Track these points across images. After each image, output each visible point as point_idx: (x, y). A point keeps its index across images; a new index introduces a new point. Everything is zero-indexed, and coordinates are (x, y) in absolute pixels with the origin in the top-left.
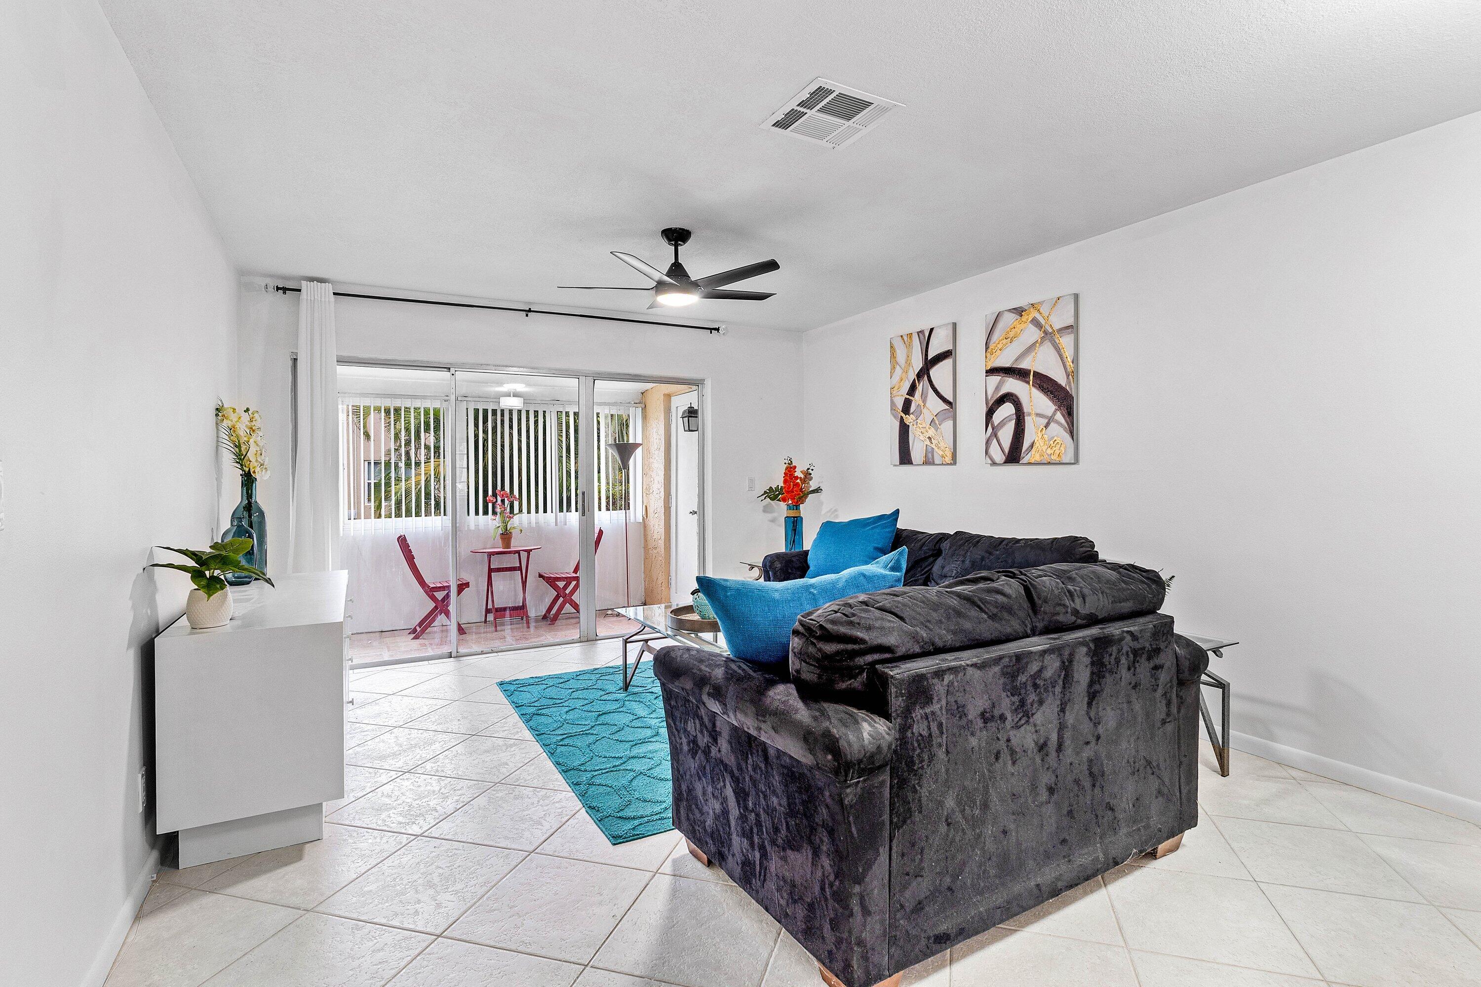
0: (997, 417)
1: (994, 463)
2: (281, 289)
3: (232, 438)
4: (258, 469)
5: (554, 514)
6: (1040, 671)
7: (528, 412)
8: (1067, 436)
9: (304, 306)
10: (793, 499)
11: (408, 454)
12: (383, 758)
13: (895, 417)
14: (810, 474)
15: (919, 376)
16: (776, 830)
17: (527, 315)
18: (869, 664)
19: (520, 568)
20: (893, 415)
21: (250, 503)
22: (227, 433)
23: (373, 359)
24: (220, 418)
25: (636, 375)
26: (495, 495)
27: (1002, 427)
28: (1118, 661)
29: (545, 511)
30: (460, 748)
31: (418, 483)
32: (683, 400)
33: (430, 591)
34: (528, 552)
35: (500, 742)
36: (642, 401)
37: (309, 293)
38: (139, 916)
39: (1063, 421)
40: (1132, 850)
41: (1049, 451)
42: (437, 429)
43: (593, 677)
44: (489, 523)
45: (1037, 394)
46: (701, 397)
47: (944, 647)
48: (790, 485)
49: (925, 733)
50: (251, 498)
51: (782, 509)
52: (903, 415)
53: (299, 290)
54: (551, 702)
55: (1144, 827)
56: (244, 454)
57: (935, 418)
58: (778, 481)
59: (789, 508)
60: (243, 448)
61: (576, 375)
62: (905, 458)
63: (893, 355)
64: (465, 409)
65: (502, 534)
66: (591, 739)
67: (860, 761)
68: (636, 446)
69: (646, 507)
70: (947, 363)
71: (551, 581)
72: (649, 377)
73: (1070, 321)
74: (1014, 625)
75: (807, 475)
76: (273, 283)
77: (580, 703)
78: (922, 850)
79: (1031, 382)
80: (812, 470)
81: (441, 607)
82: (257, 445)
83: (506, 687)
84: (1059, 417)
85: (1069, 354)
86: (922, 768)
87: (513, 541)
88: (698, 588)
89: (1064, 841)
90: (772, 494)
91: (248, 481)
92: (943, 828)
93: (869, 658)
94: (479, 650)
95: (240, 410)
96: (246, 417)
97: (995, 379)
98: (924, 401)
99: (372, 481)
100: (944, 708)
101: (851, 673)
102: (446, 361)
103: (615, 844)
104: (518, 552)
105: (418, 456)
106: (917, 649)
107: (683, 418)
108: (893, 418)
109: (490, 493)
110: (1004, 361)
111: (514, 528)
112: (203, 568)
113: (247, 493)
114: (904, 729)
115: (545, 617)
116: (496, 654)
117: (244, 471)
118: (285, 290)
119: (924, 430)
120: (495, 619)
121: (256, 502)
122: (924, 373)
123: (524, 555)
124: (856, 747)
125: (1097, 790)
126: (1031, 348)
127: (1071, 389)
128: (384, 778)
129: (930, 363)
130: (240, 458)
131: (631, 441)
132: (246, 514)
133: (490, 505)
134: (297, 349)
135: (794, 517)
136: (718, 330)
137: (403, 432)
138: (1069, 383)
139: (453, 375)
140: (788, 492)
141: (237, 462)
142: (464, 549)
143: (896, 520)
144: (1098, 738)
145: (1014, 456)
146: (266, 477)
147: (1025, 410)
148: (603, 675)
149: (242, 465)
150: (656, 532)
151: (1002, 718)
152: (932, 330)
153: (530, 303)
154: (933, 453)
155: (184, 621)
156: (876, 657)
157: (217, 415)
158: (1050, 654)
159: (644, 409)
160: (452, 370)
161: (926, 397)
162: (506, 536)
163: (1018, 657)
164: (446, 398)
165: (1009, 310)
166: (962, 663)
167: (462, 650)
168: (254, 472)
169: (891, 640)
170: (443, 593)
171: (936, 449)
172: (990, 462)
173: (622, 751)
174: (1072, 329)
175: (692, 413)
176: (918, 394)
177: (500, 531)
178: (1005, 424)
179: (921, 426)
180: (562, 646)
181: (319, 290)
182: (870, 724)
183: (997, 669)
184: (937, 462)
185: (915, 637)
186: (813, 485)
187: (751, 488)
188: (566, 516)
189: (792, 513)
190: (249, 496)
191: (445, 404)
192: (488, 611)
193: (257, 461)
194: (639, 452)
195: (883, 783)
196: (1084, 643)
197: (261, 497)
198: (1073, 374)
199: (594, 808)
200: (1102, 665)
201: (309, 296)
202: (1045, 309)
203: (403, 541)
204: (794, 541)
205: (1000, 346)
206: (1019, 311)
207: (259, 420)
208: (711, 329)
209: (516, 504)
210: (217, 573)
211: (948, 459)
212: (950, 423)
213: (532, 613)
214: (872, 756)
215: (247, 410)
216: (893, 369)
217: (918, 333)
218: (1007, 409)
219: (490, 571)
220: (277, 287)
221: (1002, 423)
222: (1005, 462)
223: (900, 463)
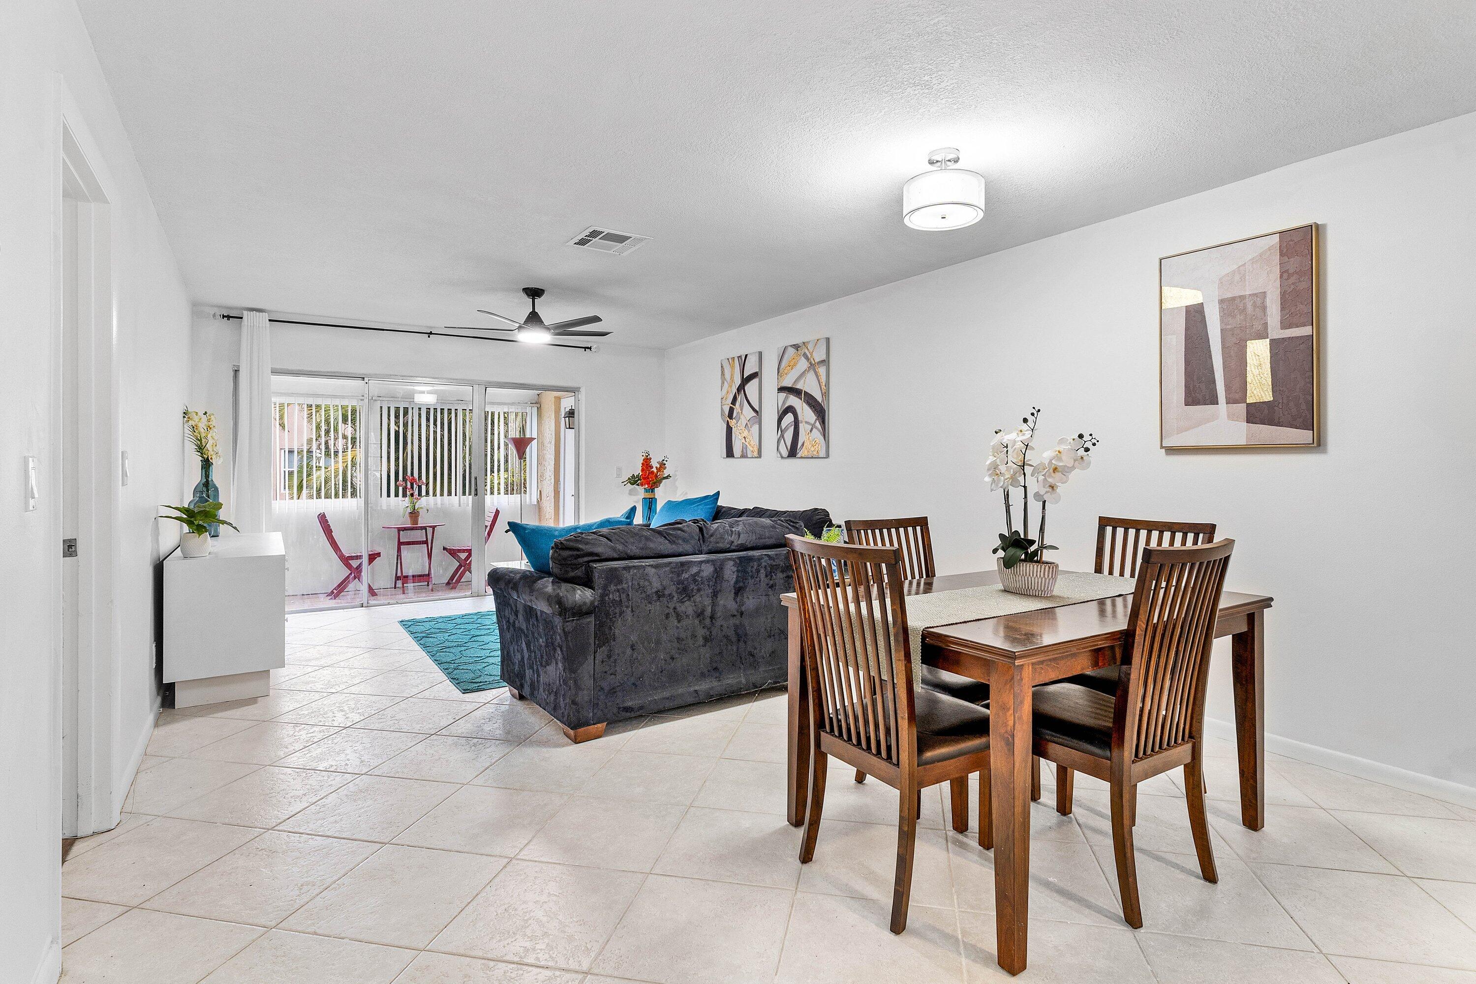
0: (784, 424)
1: (782, 457)
2: (226, 316)
3: (195, 434)
4: (214, 457)
5: (457, 497)
6: (699, 572)
7: (442, 410)
8: (822, 438)
9: (245, 330)
10: (648, 484)
11: (326, 443)
12: (310, 660)
13: (723, 421)
14: (665, 464)
15: (739, 390)
16: (542, 657)
17: (429, 337)
18: (586, 562)
19: (426, 542)
20: (722, 419)
21: (207, 481)
22: (191, 430)
23: (300, 371)
24: (185, 419)
25: (521, 384)
26: (404, 479)
27: (787, 430)
28: (758, 571)
29: (450, 494)
30: (366, 655)
31: (336, 471)
32: (568, 403)
33: (346, 560)
34: (434, 527)
35: (396, 652)
36: (538, 404)
37: (249, 320)
38: (156, 725)
39: (820, 427)
40: (768, 681)
41: (813, 449)
42: (354, 421)
43: (475, 617)
44: (400, 504)
45: (806, 408)
46: (577, 401)
47: (634, 556)
48: (646, 473)
49: (617, 599)
50: (209, 478)
51: (641, 492)
52: (729, 420)
53: (242, 318)
54: (439, 630)
55: (778, 668)
56: (204, 445)
57: (748, 423)
58: (638, 471)
59: (646, 491)
60: (203, 440)
61: (471, 383)
62: (730, 454)
63: (723, 374)
64: (379, 408)
65: (411, 513)
66: (463, 648)
67: (573, 608)
68: (532, 439)
69: (540, 491)
70: (755, 382)
71: (453, 553)
72: (532, 385)
73: (824, 357)
74: (688, 548)
75: (662, 465)
76: (219, 312)
77: (459, 631)
78: (615, 660)
79: (803, 399)
80: (667, 461)
81: (356, 573)
82: (213, 439)
83: (404, 623)
84: (818, 424)
85: (823, 379)
86: (615, 617)
87: (420, 519)
88: (509, 528)
89: (716, 669)
90: (633, 481)
91: (207, 464)
92: (629, 651)
93: (586, 559)
94: (386, 602)
95: (201, 414)
96: (204, 418)
97: (783, 395)
98: (742, 410)
99: (287, 470)
100: (630, 587)
101: (576, 567)
102: (361, 372)
103: (464, 693)
104: (425, 528)
105: (337, 446)
106: (616, 556)
107: (565, 418)
108: (722, 421)
109: (401, 478)
110: (788, 382)
111: (422, 508)
112: (192, 519)
113: (206, 474)
114: (603, 596)
115: (448, 583)
116: (400, 605)
117: (204, 458)
118: (229, 317)
119: (741, 431)
120: (403, 584)
121: (212, 481)
122: (741, 388)
123: (430, 530)
124: (570, 602)
125: (742, 644)
126: (803, 374)
127: (824, 405)
128: (310, 670)
129: (746, 381)
130: (201, 449)
131: (528, 436)
132: (205, 489)
133: (401, 489)
134: (239, 363)
135: (649, 498)
136: (590, 348)
137: (323, 424)
138: (823, 400)
139: (366, 383)
140: (644, 478)
141: (198, 451)
142: (377, 524)
143: (717, 499)
144: (742, 614)
145: (793, 453)
146: (220, 463)
147: (800, 419)
148: (483, 615)
149: (201, 454)
150: (547, 512)
151: (671, 596)
152: (746, 355)
153: (431, 327)
154: (747, 449)
155: (178, 552)
156: (590, 558)
157: (184, 417)
158: (706, 563)
159: (539, 409)
160: (366, 380)
161: (743, 406)
162: (414, 514)
163: (682, 564)
164: (362, 398)
165: (791, 346)
166: (643, 564)
167: (372, 602)
168: (211, 459)
169: (599, 550)
170: (358, 562)
171: (748, 445)
172: (779, 456)
173: (483, 653)
174: (826, 362)
175: (571, 414)
176: (738, 404)
177: (409, 510)
178: (788, 428)
179: (740, 428)
180: (456, 600)
181: (258, 318)
182: (581, 591)
183: (667, 569)
184: (749, 456)
185: (614, 549)
186: (666, 474)
187: (619, 476)
188: (468, 498)
189: (648, 495)
190: (207, 476)
191: (361, 403)
192: (397, 578)
193: (213, 450)
194: (534, 443)
195: (589, 623)
196: (733, 560)
197: (216, 477)
198: (826, 394)
199: (455, 679)
200: (745, 572)
201: (249, 322)
202: (810, 347)
203: (323, 519)
204: (649, 518)
205: (786, 371)
206: (796, 347)
207: (214, 420)
208: (585, 348)
209: (424, 488)
210: (201, 522)
211: (756, 454)
212: (756, 427)
213: (434, 580)
214: (580, 606)
215: (205, 413)
216: (723, 383)
217: (738, 357)
218: (789, 418)
219: (400, 544)
220: (223, 315)
221: (787, 428)
222: (788, 456)
223: (727, 457)
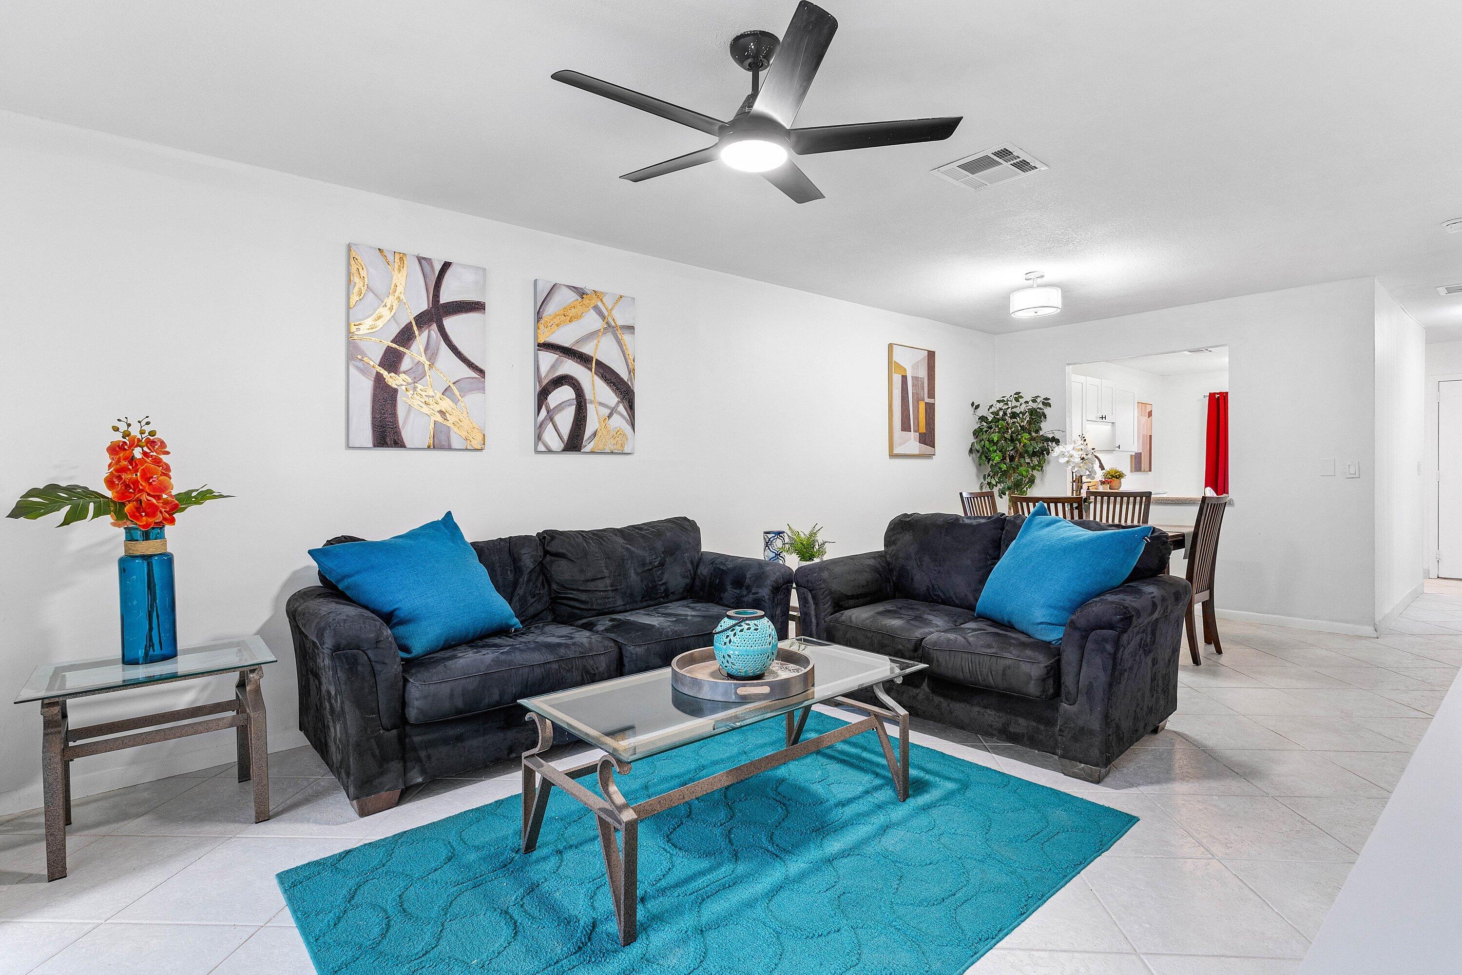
0: (553, 400)
8: (626, 425)
13: (365, 372)
15: (420, 321)
20: (357, 368)
27: (559, 410)
39: (624, 412)
41: (611, 440)
45: (600, 383)
52: (384, 372)
57: (452, 386)
62: (388, 437)
79: (593, 370)
84: (621, 408)
85: (631, 350)
97: (549, 356)
98: (428, 360)
108: (359, 373)
110: (562, 339)
119: (428, 399)
122: (431, 320)
126: (593, 335)
127: (631, 383)
129: (442, 310)
138: (630, 379)
145: (574, 444)
147: (588, 398)
152: (446, 266)
154: (449, 433)
161: (434, 355)
165: (569, 287)
171: (455, 428)
172: (542, 449)
176: (416, 346)
178: (563, 408)
179: (420, 393)
184: (455, 445)
189: (148, 548)
198: (634, 369)
202: (608, 301)
205: (555, 322)
206: (580, 292)
211: (477, 443)
217: (423, 262)
218: (565, 393)
221: (560, 407)
222: (564, 450)
223: (374, 446)
